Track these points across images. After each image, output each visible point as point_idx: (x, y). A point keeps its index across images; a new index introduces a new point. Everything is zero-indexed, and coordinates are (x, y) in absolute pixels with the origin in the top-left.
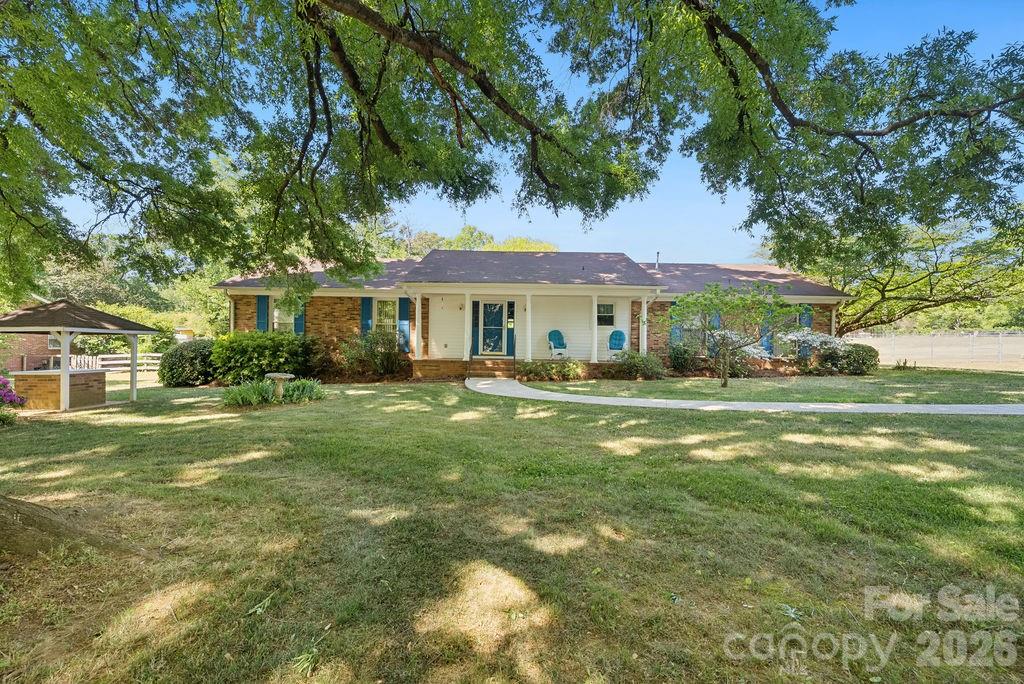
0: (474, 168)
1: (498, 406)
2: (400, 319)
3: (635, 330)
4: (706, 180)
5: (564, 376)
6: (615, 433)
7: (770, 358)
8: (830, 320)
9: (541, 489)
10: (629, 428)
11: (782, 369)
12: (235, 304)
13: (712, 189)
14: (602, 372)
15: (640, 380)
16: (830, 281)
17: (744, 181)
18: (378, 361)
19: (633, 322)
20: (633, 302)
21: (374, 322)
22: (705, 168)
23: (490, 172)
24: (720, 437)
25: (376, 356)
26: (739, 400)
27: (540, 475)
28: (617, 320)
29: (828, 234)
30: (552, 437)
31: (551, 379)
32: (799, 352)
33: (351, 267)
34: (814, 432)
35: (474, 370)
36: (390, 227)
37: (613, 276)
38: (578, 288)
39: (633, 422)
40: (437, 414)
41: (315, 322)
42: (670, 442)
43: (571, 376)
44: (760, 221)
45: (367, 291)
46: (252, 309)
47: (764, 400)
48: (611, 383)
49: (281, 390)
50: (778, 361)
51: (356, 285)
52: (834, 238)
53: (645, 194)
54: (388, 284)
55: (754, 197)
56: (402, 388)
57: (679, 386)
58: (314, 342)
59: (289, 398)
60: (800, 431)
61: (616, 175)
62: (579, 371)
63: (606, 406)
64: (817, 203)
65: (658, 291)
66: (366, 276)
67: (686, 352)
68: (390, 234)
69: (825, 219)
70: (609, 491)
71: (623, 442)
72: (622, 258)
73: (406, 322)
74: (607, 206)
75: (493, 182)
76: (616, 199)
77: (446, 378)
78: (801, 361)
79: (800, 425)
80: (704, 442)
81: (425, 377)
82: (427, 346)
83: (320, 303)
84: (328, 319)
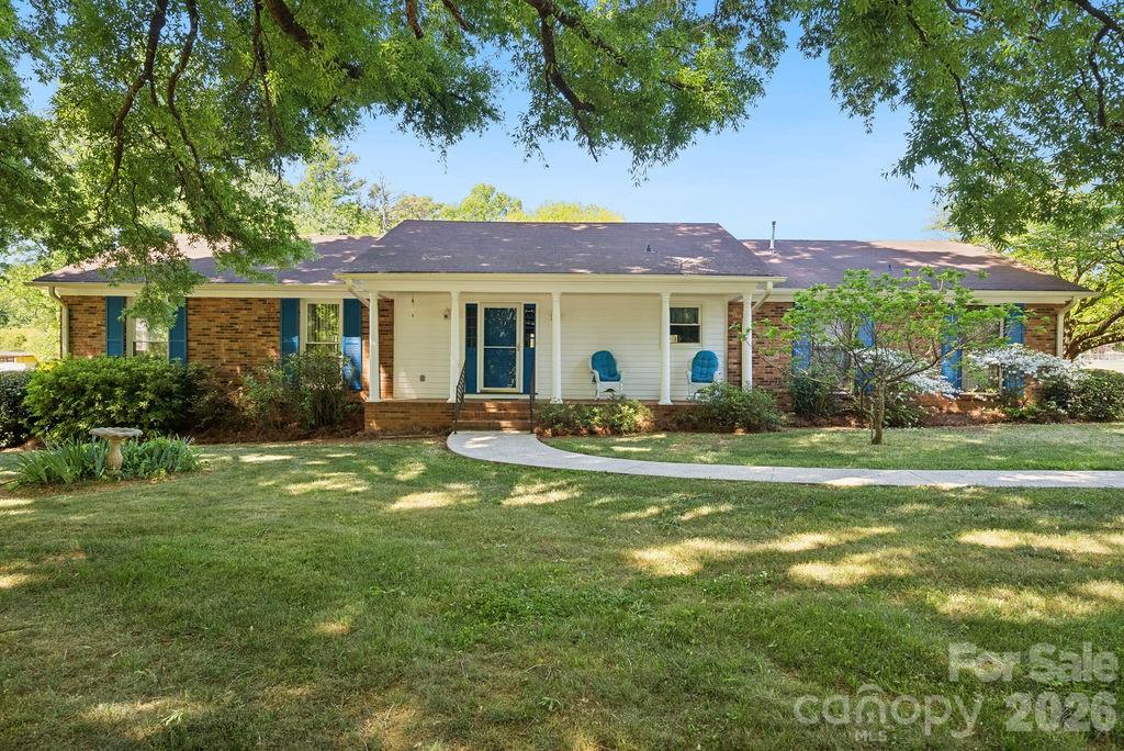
0: (459, 80)
1: (485, 481)
2: (347, 334)
3: (735, 349)
4: (840, 93)
5: (612, 426)
6: (666, 530)
7: (955, 394)
8: (1055, 331)
9: (493, 648)
10: (697, 522)
11: (976, 413)
12: (70, 310)
13: (850, 108)
14: (677, 420)
15: (740, 432)
16: (1056, 268)
17: (903, 93)
18: (306, 405)
19: (730, 337)
20: (730, 304)
21: (303, 340)
22: (839, 72)
23: (486, 88)
24: (851, 537)
25: (303, 396)
26: (897, 467)
27: (503, 618)
28: (705, 333)
29: (1044, 179)
30: (553, 539)
31: (592, 433)
32: (1004, 384)
33: (257, 247)
34: (1017, 525)
35: (466, 418)
36: (354, 186)
37: (696, 261)
38: (638, 281)
39: (706, 510)
40: (373, 497)
41: (203, 339)
42: (761, 547)
43: (625, 427)
44: (928, 160)
45: (289, 289)
46: (97, 320)
47: (940, 467)
48: (690, 437)
49: (118, 457)
50: (969, 398)
51: (265, 278)
52: (1055, 188)
53: (741, 120)
54: (327, 277)
55: (916, 118)
56: (340, 450)
57: (803, 442)
58: (200, 374)
59: (132, 471)
60: (994, 524)
61: (690, 88)
62: (639, 419)
63: (668, 480)
64: (1024, 126)
65: (770, 285)
66: (281, 263)
67: (816, 385)
68: (353, 199)
69: (1038, 154)
70: (619, 652)
71: (677, 548)
72: (715, 231)
73: (356, 340)
74: (676, 138)
75: (490, 102)
76: (693, 128)
77: (421, 432)
78: (1007, 398)
79: (994, 512)
80: (822, 546)
81: (384, 431)
82: (390, 378)
83: (212, 309)
84: (226, 335)
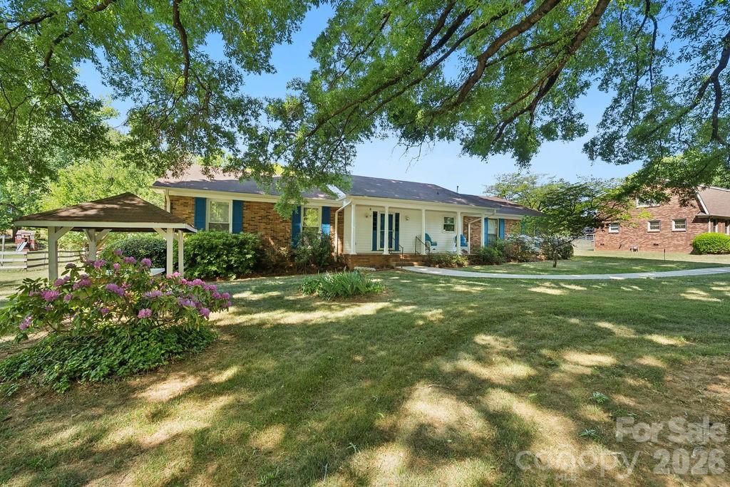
2: (323, 223)
3: (466, 234)
5: (458, 263)
19: (465, 229)
20: (465, 217)
21: (302, 225)
31: (452, 266)
46: (189, 210)
62: (463, 260)
73: (328, 226)
82: (342, 243)
83: (257, 207)
84: (264, 221)
